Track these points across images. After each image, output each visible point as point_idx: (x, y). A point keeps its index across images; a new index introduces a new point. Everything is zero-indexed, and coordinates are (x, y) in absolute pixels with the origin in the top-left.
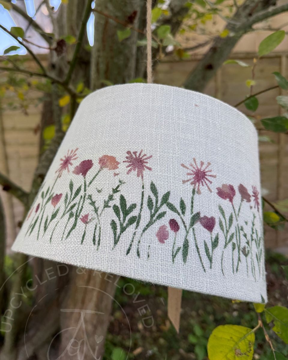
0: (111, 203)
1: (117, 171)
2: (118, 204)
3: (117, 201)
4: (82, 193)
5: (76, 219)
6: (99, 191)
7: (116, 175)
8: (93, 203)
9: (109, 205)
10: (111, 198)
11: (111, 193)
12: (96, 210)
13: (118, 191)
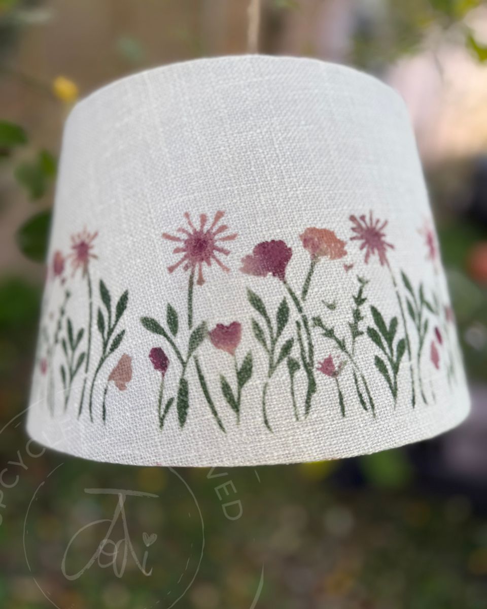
0: (362, 326)
1: (347, 260)
2: (373, 325)
3: (369, 321)
4: (294, 315)
5: (310, 373)
6: (332, 307)
7: (348, 268)
8: (330, 333)
9: (360, 329)
10: (357, 316)
11: (354, 306)
12: (342, 345)
13: (364, 300)
